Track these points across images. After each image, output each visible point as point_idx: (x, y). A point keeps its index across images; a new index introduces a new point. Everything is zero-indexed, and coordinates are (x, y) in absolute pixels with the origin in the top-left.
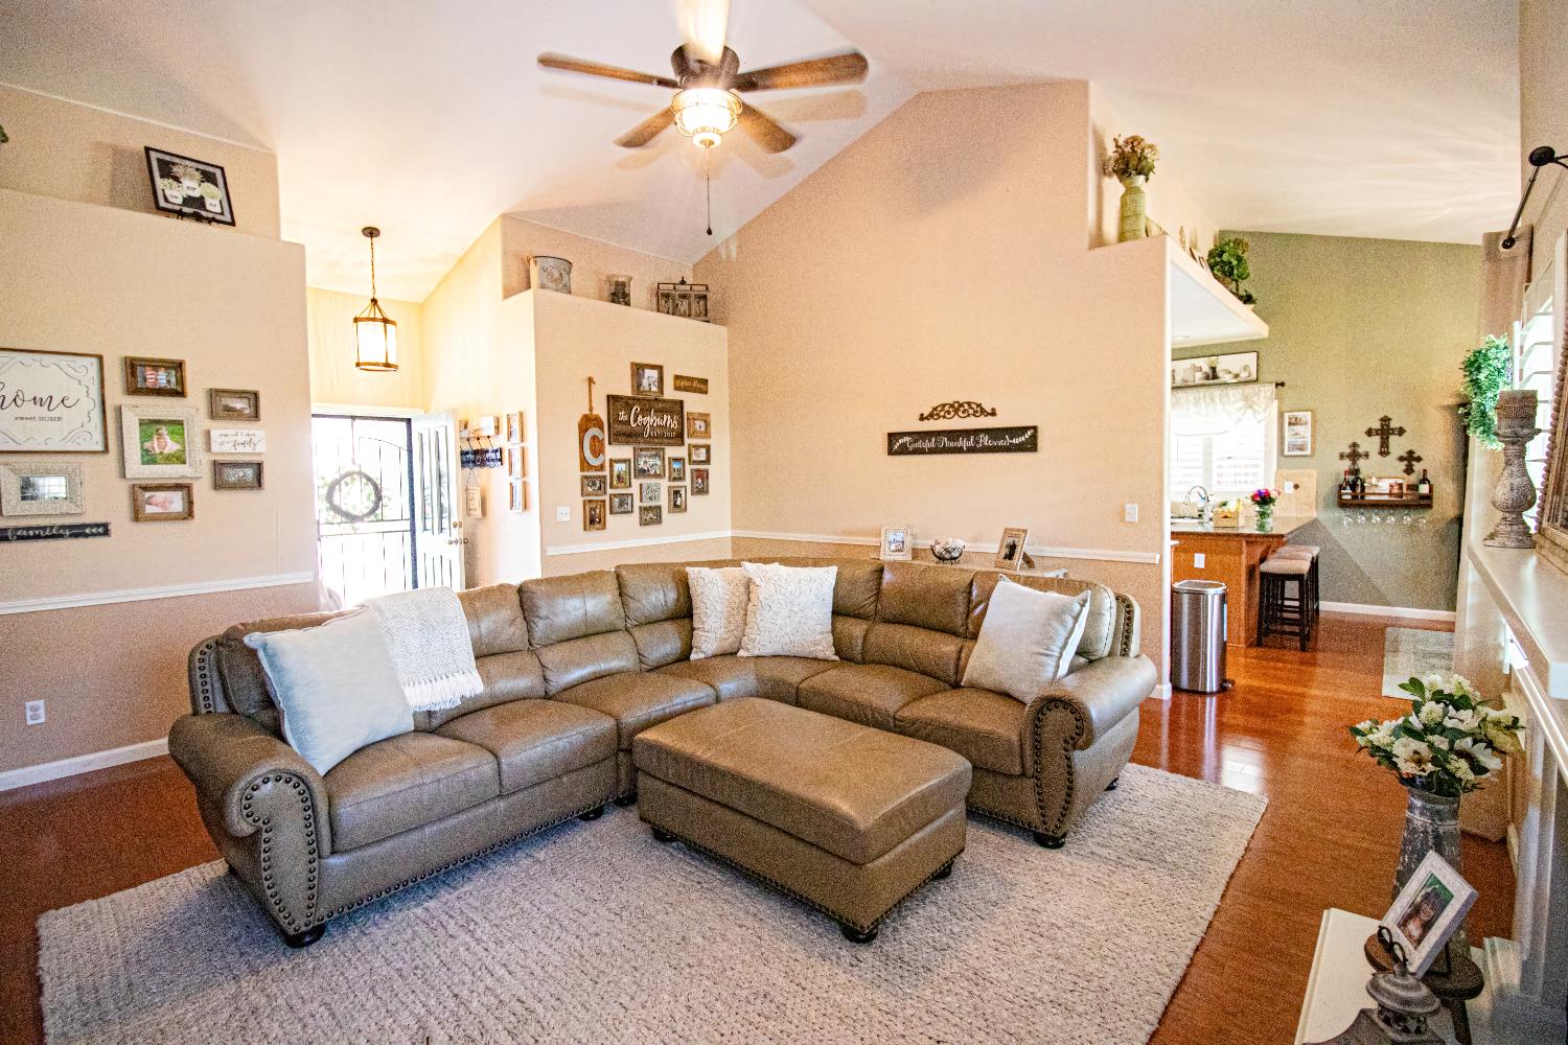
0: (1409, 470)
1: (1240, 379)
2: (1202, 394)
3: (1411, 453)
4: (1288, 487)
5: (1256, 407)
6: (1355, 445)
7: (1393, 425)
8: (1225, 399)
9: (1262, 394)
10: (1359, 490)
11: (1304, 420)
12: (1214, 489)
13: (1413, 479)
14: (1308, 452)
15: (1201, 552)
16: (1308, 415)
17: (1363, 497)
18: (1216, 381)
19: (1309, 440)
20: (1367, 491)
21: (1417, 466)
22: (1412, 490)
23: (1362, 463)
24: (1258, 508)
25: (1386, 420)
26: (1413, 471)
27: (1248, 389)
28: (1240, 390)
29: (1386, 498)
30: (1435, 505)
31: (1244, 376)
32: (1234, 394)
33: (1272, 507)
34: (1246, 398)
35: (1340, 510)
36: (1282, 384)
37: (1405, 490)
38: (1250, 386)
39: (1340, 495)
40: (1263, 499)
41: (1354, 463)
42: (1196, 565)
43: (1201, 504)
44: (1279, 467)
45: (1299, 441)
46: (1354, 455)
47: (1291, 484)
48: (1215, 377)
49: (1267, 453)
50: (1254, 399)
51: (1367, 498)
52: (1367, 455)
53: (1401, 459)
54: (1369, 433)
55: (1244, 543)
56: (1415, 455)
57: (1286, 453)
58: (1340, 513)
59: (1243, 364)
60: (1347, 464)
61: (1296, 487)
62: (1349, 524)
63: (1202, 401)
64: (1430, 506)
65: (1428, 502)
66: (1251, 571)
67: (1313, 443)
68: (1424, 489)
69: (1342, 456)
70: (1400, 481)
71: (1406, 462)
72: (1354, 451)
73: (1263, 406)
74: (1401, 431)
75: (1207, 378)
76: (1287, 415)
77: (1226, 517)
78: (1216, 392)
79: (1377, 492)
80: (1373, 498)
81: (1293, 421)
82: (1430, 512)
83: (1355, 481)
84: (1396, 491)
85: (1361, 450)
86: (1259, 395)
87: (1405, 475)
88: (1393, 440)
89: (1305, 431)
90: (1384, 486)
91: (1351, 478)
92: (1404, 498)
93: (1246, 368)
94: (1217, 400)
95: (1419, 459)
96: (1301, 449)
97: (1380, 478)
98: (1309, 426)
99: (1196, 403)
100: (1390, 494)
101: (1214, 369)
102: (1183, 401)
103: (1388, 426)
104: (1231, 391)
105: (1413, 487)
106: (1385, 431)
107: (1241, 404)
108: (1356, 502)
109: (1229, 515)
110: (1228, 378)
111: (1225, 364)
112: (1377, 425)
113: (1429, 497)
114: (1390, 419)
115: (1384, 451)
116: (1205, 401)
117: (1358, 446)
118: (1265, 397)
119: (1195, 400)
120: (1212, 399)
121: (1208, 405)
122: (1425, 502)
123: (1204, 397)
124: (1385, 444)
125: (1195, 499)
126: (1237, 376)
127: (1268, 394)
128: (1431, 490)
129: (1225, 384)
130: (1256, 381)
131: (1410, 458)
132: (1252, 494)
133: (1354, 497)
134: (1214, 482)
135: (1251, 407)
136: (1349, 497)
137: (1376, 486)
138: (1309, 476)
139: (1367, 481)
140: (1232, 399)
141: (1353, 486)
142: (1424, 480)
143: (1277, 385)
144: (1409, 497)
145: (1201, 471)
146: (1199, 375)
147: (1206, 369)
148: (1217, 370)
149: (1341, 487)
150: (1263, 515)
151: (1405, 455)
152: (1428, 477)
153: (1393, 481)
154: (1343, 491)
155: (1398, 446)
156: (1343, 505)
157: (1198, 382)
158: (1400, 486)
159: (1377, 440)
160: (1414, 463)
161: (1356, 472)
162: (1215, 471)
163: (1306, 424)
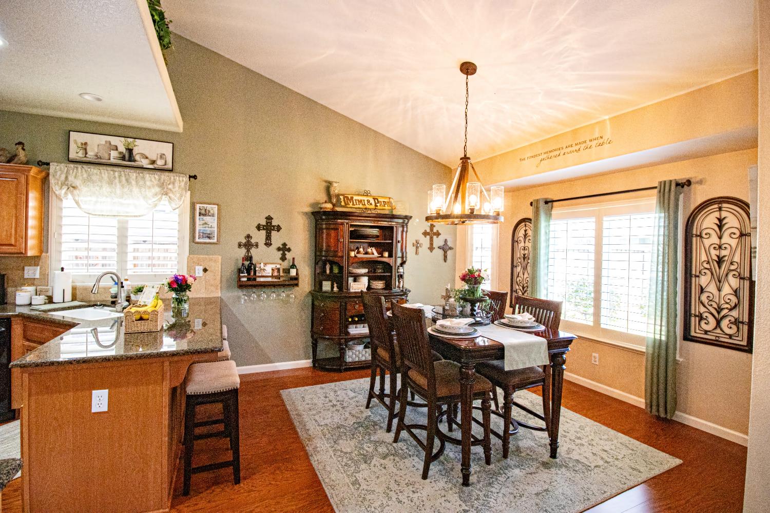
0: (283, 258)
1: (156, 166)
2: (117, 174)
3: (285, 245)
4: (199, 271)
5: (171, 195)
6: (248, 237)
7: (274, 223)
8: (141, 183)
9: (177, 184)
10: (252, 273)
11: (212, 212)
12: (129, 272)
13: (286, 264)
14: (215, 240)
15: (101, 387)
16: (214, 209)
17: (255, 279)
18: (132, 163)
19: (216, 229)
20: (257, 274)
21: (289, 256)
22: (286, 273)
23: (253, 251)
24: (174, 296)
25: (269, 218)
26: (286, 259)
27: (165, 176)
28: (157, 176)
29: (270, 279)
30: (300, 284)
31: (160, 163)
32: (151, 179)
33: (188, 293)
34: (162, 185)
35: (240, 291)
36: (195, 177)
37: (282, 274)
38: (167, 174)
39: (239, 277)
40: (179, 285)
41: (248, 251)
42: (95, 409)
43: (114, 290)
44: (191, 252)
45: (208, 230)
46: (248, 244)
47: (201, 268)
48: (131, 158)
49: (181, 239)
50: (170, 186)
51: (258, 279)
52: (257, 245)
53: (279, 249)
54: (259, 227)
55: (167, 364)
56: (287, 247)
57: (197, 240)
58: (240, 293)
59: (160, 152)
60: (243, 252)
61: (205, 270)
62: (245, 300)
63: (117, 181)
64: (297, 285)
65: (295, 282)
66: (174, 391)
67: (219, 232)
68: (293, 272)
69: (240, 245)
70: (278, 266)
71: (281, 252)
72: (248, 241)
73: (178, 195)
74: (279, 228)
75: (123, 158)
76: (198, 206)
77: (141, 319)
78: (133, 174)
79: (264, 274)
80: (262, 279)
81: (203, 212)
82: (296, 288)
83: (248, 267)
84: (276, 274)
85: (253, 241)
86: (174, 183)
87: (281, 262)
88: (274, 233)
89: (213, 222)
90: (268, 270)
91: (247, 263)
92: (282, 279)
93: (162, 156)
94: (134, 183)
95: (289, 250)
96: (209, 238)
97: (265, 264)
98: (216, 218)
99: (111, 183)
100: (272, 276)
101: (130, 151)
102: (94, 178)
103: (271, 223)
104: (147, 175)
105: (287, 271)
106: (269, 227)
107: (157, 189)
108: (250, 283)
109: (145, 317)
110: (145, 163)
111: (142, 147)
112: (263, 222)
113: (296, 278)
114: (272, 219)
115: (268, 244)
116: (120, 182)
117: (251, 237)
118: (180, 187)
119: (109, 178)
120: (127, 180)
121: (123, 186)
122: (294, 282)
123: (120, 176)
124: (268, 237)
125: (107, 282)
126: (153, 162)
127: (183, 184)
128: (297, 274)
129: (142, 168)
130: (171, 171)
131: (284, 249)
132: (169, 280)
133: (249, 279)
134: (130, 265)
135: (166, 194)
136: (245, 279)
137: (264, 270)
138: (215, 261)
139: (258, 265)
140: (148, 183)
141: (248, 270)
142: (293, 266)
143: (190, 177)
144: (284, 279)
145: (114, 254)
146: (114, 154)
147: (122, 149)
148: (134, 152)
149: (240, 271)
150: (179, 301)
151: (281, 247)
152: (296, 263)
153: (274, 266)
154: (241, 275)
155: (277, 239)
156: (241, 286)
157: (112, 161)
158: (279, 270)
159: (263, 233)
160: (286, 252)
161: (249, 258)
162: (130, 256)
163: (213, 215)
